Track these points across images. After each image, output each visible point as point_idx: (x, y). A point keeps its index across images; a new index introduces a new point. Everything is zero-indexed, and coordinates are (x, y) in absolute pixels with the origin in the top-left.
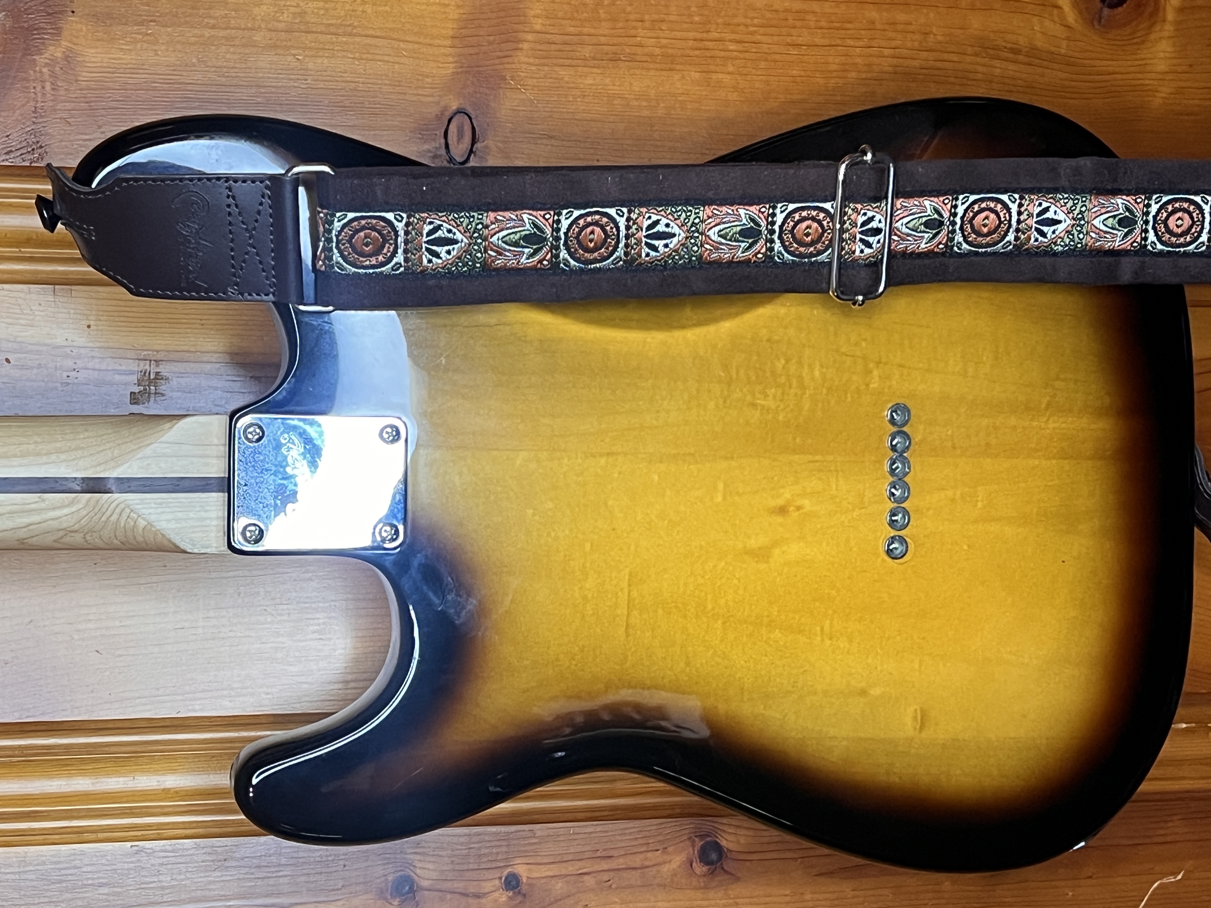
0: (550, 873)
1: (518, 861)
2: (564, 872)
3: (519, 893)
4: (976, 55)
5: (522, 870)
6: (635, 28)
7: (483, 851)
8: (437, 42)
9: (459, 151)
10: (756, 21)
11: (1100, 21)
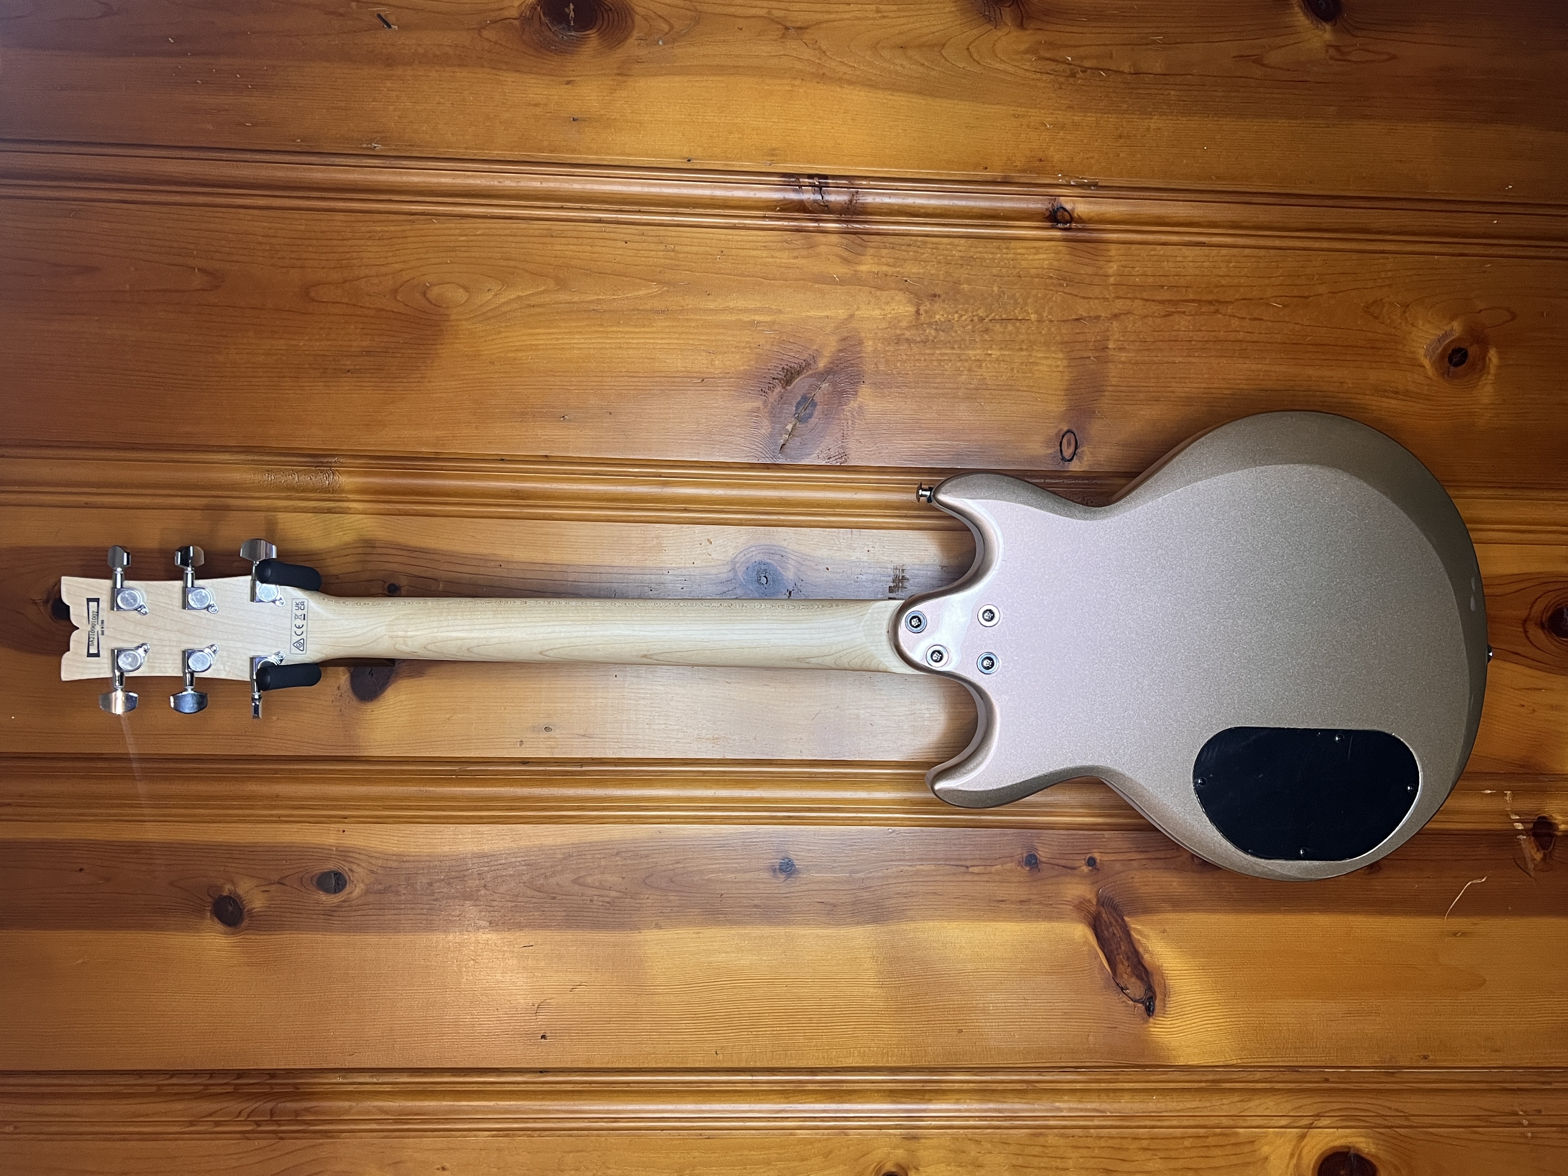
0: (1112, 859)
1: (1094, 851)
2: (1120, 858)
3: (1095, 868)
4: (1372, 395)
5: (1097, 856)
6: (1171, 382)
7: (1075, 844)
8: (1058, 393)
9: (1067, 453)
10: (1241, 377)
11: (1448, 375)
